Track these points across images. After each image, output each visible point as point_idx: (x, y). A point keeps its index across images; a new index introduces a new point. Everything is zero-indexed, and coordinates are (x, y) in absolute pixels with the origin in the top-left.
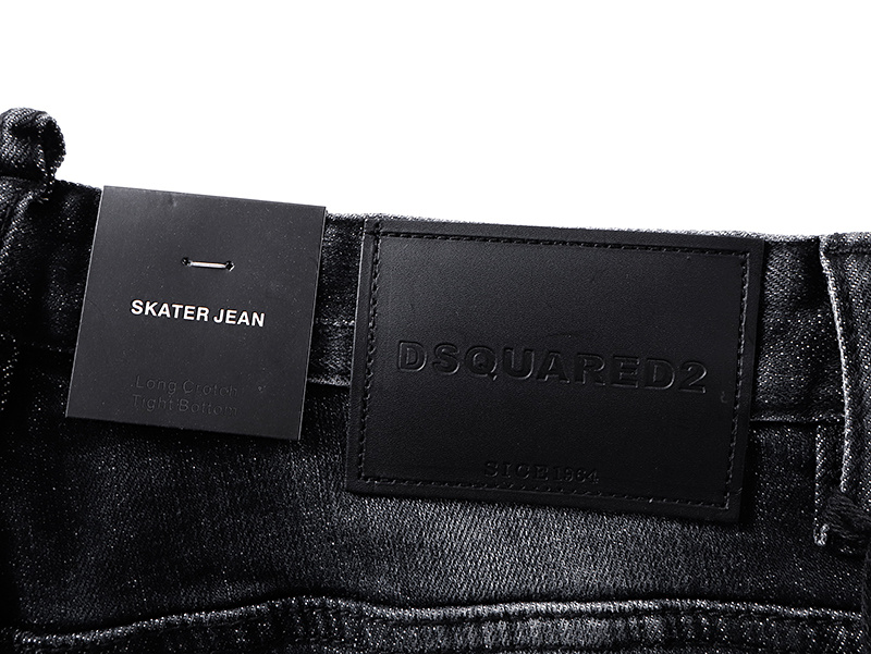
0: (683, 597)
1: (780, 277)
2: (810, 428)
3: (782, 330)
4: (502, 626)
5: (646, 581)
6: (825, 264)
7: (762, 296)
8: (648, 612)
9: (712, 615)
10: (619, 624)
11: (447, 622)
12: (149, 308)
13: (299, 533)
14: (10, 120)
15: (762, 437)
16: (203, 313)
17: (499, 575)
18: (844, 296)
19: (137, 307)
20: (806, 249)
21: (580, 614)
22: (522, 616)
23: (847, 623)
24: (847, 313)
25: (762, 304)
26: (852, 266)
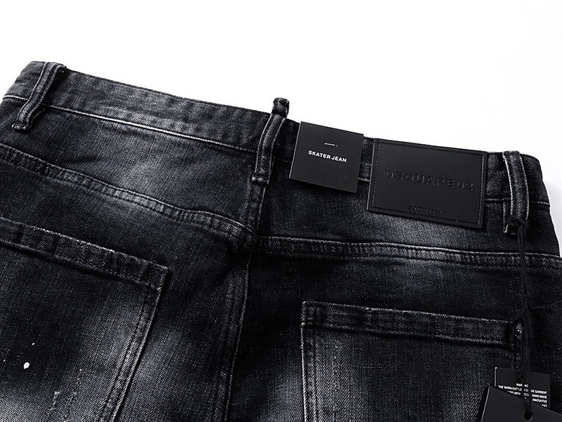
0: (466, 250)
1: (492, 162)
2: (501, 203)
3: (493, 176)
4: (414, 251)
5: (456, 244)
6: (504, 157)
7: (487, 167)
8: (457, 253)
9: (475, 255)
10: (448, 254)
11: (398, 247)
12: (314, 153)
13: (351, 223)
14: (279, 100)
15: (488, 206)
16: (329, 157)
17: (412, 238)
18: (509, 164)
19: (310, 152)
20: (499, 155)
21: (437, 250)
22: (420, 250)
23: (514, 256)
24: (510, 168)
25: (487, 170)
26: (511, 156)
